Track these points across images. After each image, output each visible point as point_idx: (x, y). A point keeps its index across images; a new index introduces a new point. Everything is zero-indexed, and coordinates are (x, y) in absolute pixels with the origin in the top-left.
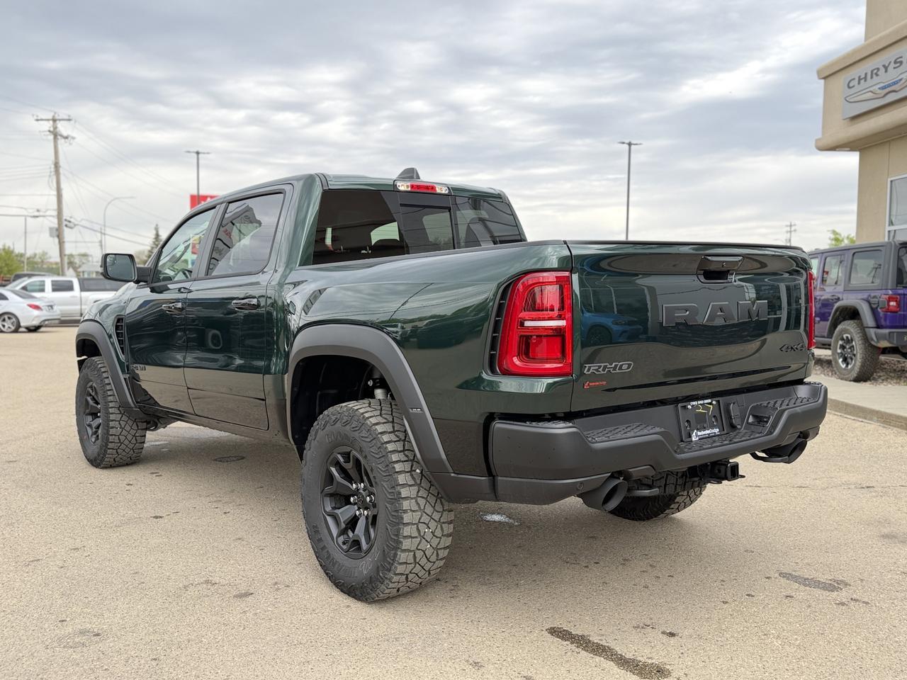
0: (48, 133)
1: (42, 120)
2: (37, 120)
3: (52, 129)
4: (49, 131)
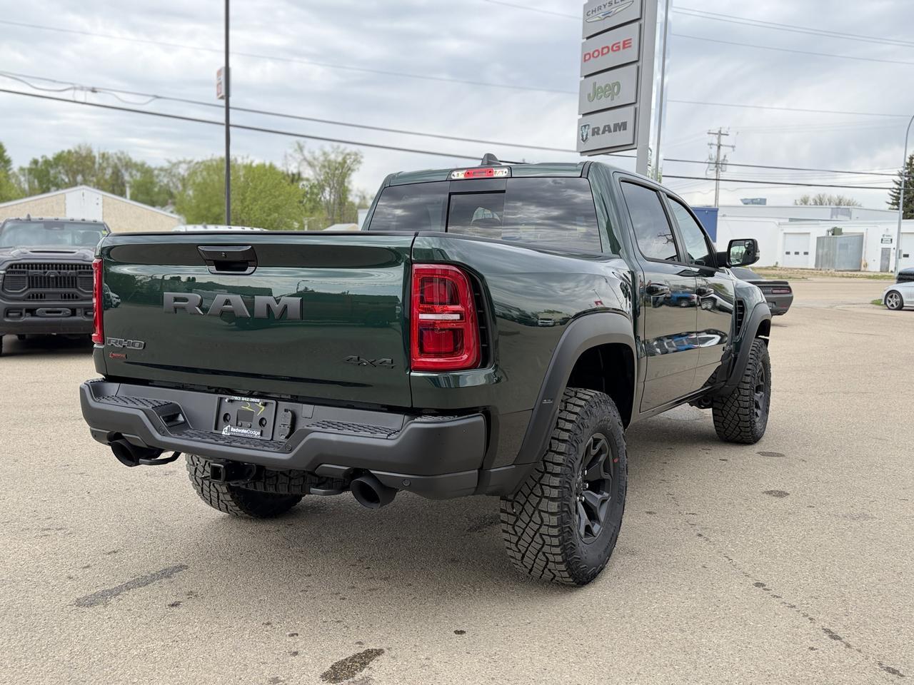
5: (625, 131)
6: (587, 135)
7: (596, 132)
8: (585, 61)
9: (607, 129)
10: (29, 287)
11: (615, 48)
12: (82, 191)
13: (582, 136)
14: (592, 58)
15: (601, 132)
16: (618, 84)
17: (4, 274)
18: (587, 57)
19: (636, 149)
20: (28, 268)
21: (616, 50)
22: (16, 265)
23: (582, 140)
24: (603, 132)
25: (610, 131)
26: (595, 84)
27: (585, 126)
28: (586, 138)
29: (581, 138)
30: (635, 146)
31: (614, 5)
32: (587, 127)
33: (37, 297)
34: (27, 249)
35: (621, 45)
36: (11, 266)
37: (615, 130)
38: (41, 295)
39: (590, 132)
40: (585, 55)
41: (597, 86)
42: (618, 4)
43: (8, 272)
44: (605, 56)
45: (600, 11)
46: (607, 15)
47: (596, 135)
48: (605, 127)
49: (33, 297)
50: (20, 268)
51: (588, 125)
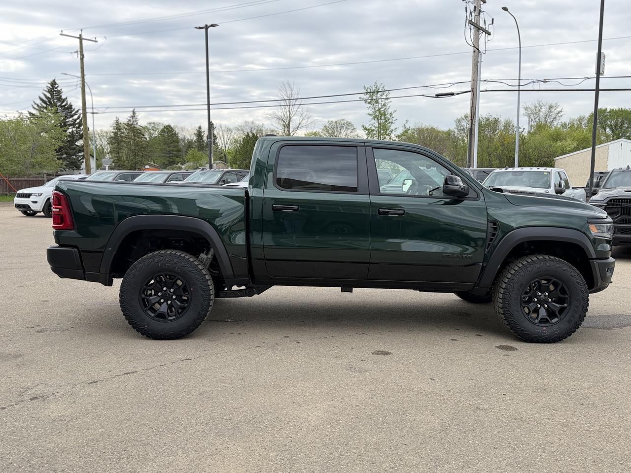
10: (621, 215)
12: (621, 142)
17: (606, 206)
20: (622, 202)
22: (614, 200)
33: (626, 222)
34: (623, 189)
36: (611, 200)
38: (626, 220)
43: (608, 205)
49: (623, 221)
50: (616, 202)
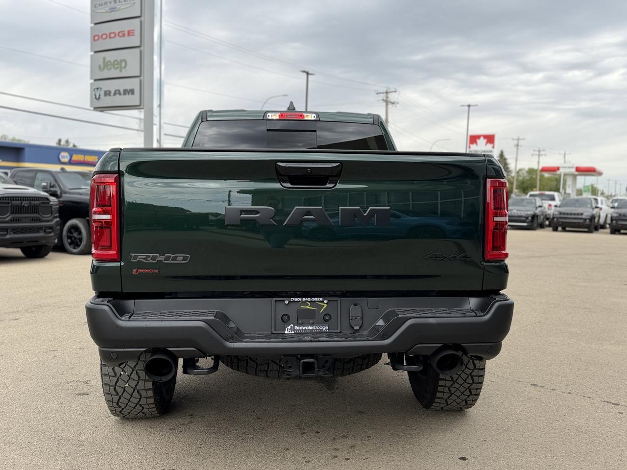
0: (382, 101)
1: (380, 93)
2: (377, 94)
3: (385, 99)
4: (383, 100)
5: (133, 96)
6: (99, 95)
7: (107, 93)
8: (94, 40)
9: (118, 92)
11: (121, 34)
13: (95, 96)
14: (100, 39)
15: (112, 94)
16: (125, 61)
18: (96, 38)
19: (143, 109)
21: (121, 37)
23: (96, 98)
24: (115, 94)
25: (120, 94)
26: (104, 59)
27: (98, 89)
28: (99, 98)
29: (94, 97)
30: (142, 107)
31: (118, 3)
32: (99, 89)
35: (126, 33)
37: (125, 94)
39: (102, 93)
40: (94, 36)
41: (107, 60)
42: (121, 3)
44: (111, 39)
45: (106, 6)
46: (113, 10)
47: (108, 96)
48: (116, 91)
51: (101, 88)
